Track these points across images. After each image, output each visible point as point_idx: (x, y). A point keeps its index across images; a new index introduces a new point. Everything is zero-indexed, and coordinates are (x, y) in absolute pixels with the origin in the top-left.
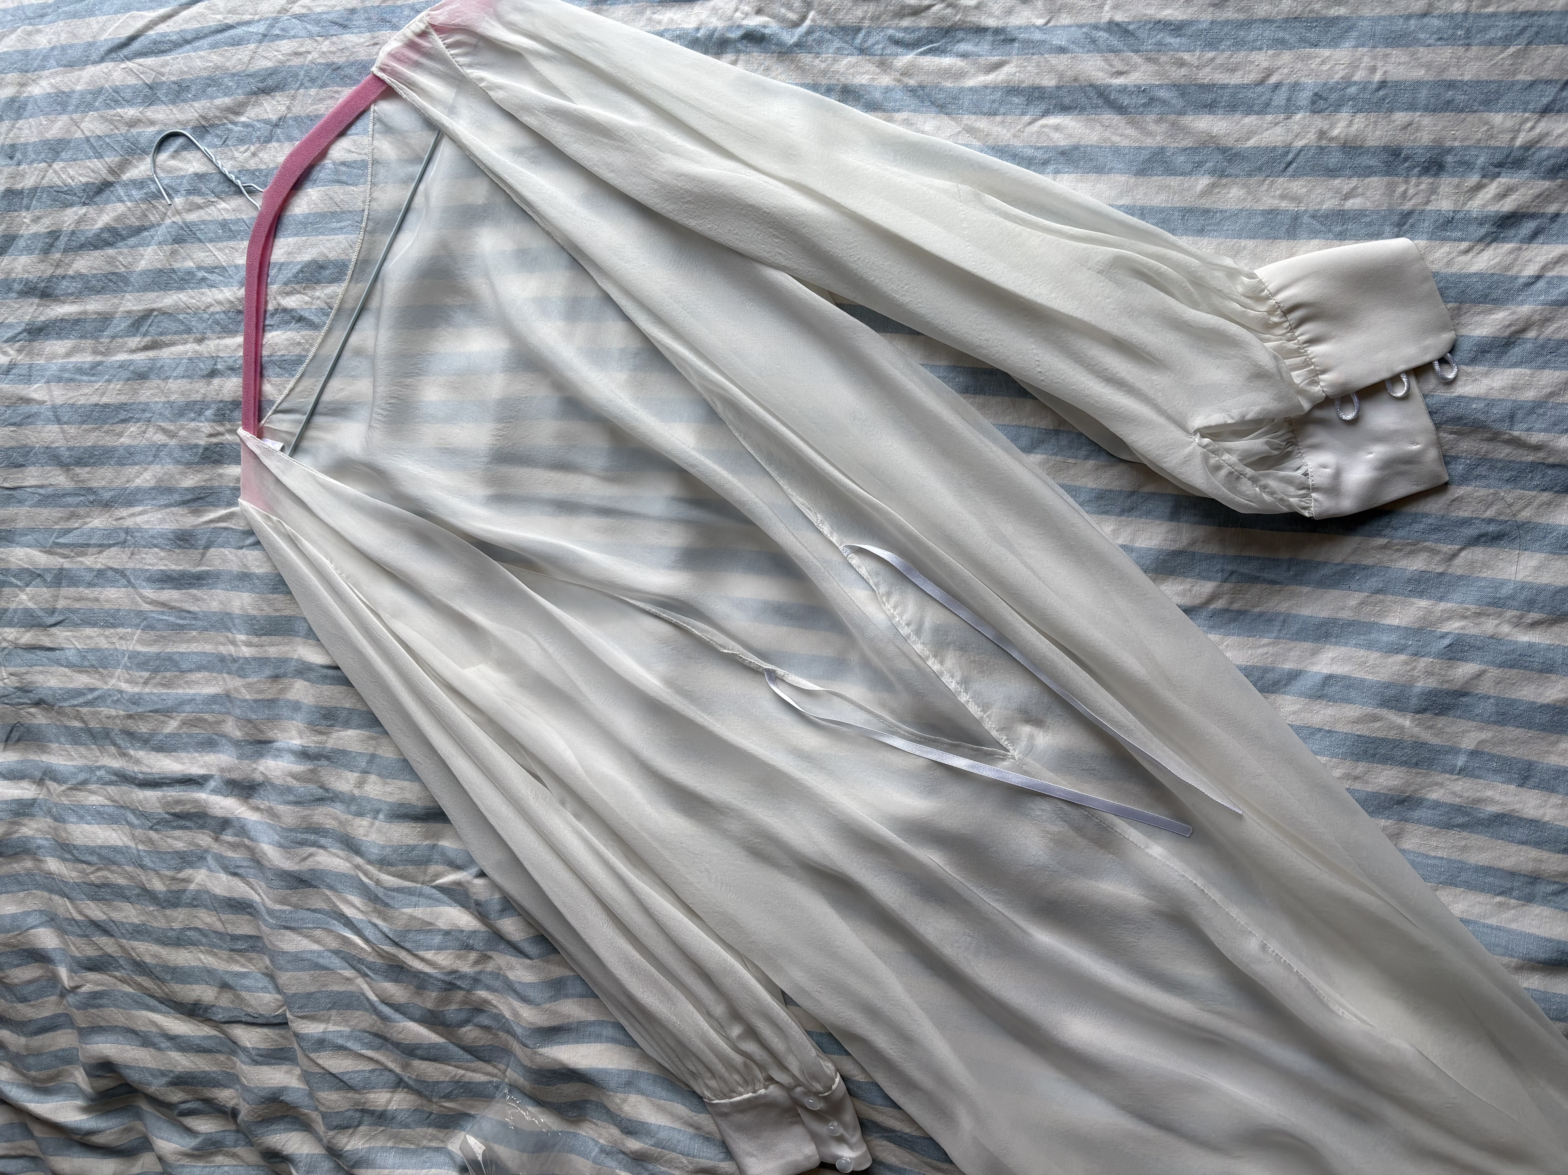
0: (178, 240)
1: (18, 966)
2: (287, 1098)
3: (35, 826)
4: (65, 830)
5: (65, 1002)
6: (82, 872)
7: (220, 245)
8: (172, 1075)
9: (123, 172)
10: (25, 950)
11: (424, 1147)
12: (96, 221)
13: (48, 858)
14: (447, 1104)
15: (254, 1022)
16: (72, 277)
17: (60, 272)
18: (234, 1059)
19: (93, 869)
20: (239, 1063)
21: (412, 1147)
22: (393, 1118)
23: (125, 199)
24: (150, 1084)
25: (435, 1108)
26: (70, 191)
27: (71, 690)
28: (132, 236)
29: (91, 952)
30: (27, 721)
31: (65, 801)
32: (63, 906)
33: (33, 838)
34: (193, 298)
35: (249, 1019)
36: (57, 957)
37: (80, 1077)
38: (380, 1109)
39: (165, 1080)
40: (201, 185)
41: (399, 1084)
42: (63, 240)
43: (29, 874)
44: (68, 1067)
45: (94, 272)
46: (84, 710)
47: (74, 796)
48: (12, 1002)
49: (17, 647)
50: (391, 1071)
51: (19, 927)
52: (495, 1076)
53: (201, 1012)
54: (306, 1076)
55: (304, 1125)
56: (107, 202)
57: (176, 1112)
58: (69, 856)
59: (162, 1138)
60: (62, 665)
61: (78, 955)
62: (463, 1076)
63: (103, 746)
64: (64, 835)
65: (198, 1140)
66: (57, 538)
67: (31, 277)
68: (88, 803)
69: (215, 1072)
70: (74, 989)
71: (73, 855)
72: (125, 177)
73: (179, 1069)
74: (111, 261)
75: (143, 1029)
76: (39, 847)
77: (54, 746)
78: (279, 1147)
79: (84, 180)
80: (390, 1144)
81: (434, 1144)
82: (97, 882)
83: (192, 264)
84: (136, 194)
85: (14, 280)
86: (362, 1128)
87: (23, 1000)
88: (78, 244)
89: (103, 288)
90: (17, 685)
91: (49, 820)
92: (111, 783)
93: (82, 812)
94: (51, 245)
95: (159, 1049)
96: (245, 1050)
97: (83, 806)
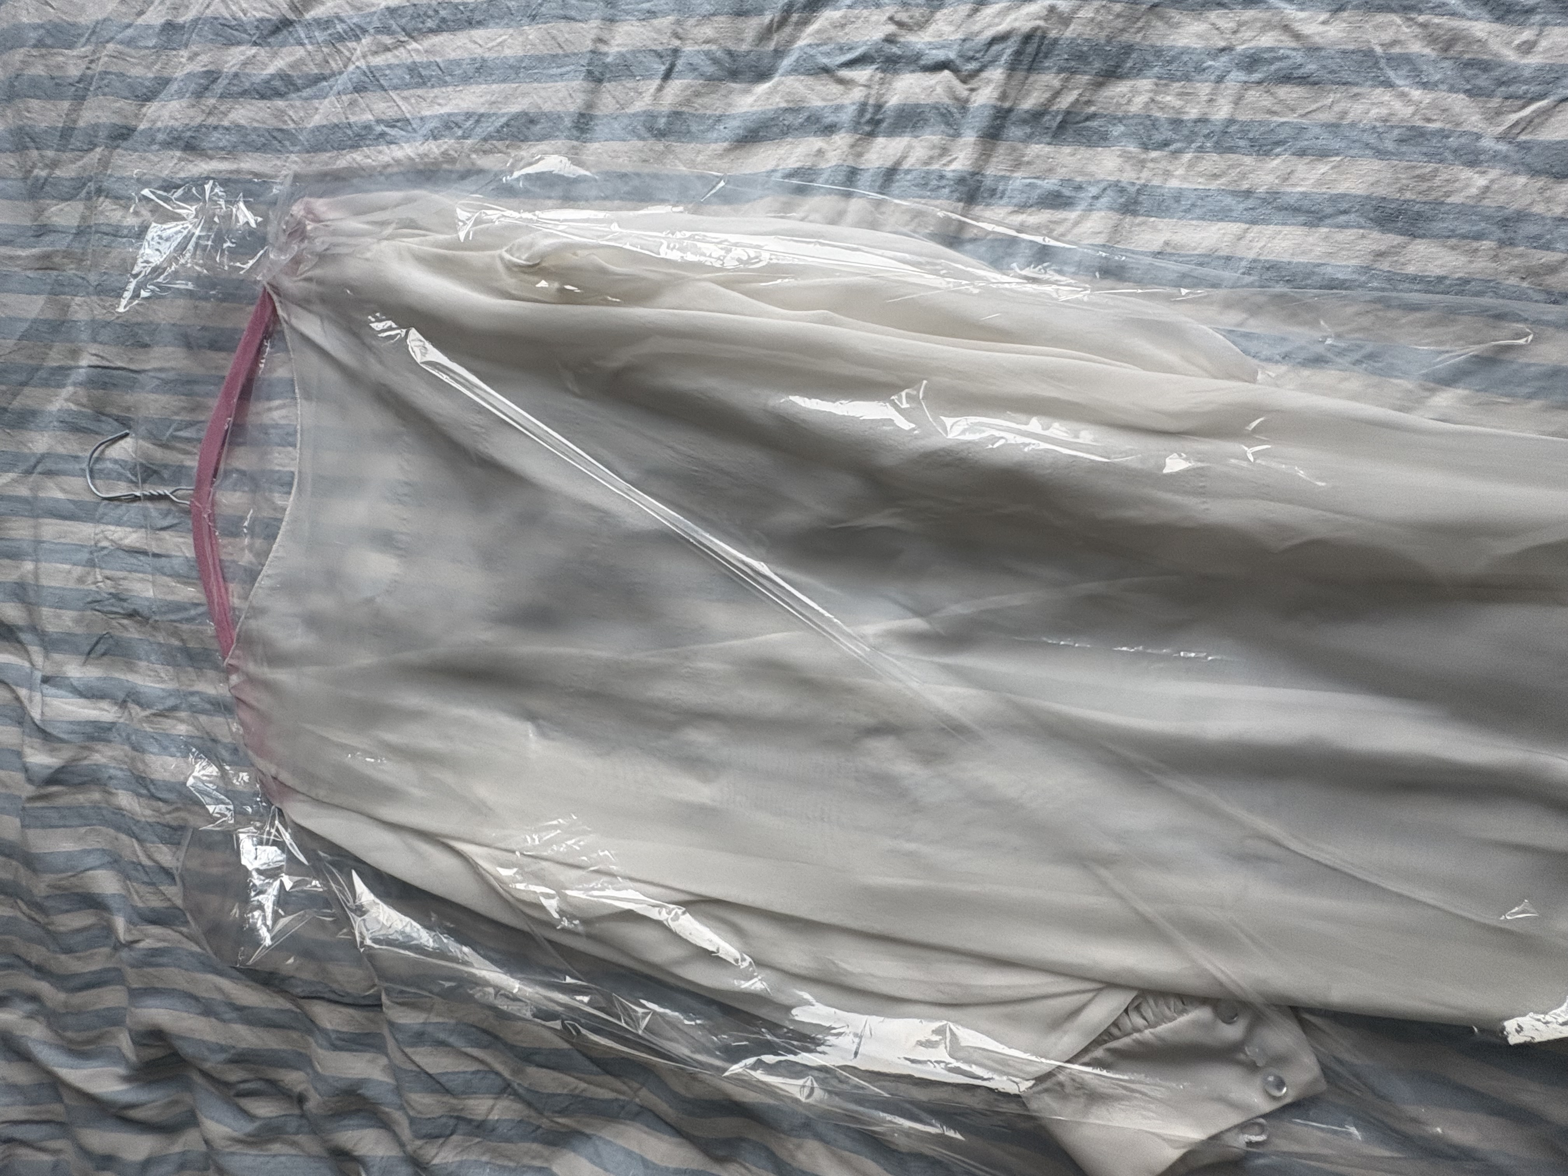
0: (359, 89)
1: (67, 911)
2: (369, 1092)
3: (110, 754)
4: (143, 762)
5: (117, 955)
6: (158, 810)
7: (406, 93)
8: (233, 1051)
9: (308, 11)
10: (77, 894)
11: (524, 1166)
12: (266, 65)
13: (120, 792)
14: (560, 1120)
15: (338, 1000)
16: (227, 129)
17: (212, 121)
18: (311, 1040)
19: (170, 808)
20: (314, 1045)
21: (512, 1164)
22: (493, 1130)
23: (306, 41)
24: (205, 1060)
25: (545, 1123)
26: (240, 26)
27: (171, 602)
28: (308, 86)
29: (156, 903)
30: (116, 633)
31: (147, 727)
32: (129, 847)
33: (106, 766)
34: (368, 157)
35: (333, 996)
36: (113, 904)
37: (124, 1042)
38: (480, 1118)
39: (223, 1056)
40: (392, 22)
41: (505, 1089)
42: (222, 82)
43: (96, 807)
44: (114, 1029)
45: (256, 125)
46: (185, 627)
47: (159, 723)
48: (55, 952)
49: (120, 548)
50: (497, 1074)
51: (73, 868)
52: (623, 1093)
53: (276, 982)
54: (394, 1070)
55: (384, 1124)
56: (283, 44)
57: (232, 1092)
58: (144, 792)
59: (212, 1118)
60: (164, 574)
61: (140, 904)
62: (584, 1090)
63: (200, 669)
64: (140, 766)
65: (257, 1124)
66: (176, 430)
67: (176, 124)
68: (175, 732)
69: (284, 1051)
70: (130, 944)
71: (149, 790)
72: (308, 16)
73: (244, 1045)
74: (280, 114)
75: (206, 995)
76: (110, 778)
77: (143, 664)
78: (349, 1146)
79: (259, 15)
80: (485, 1159)
81: (537, 1163)
82: (174, 824)
83: (371, 117)
84: (320, 36)
85: (159, 130)
86: (454, 1138)
87: (69, 950)
88: (240, 90)
89: (264, 145)
90: (113, 591)
91: (127, 748)
92: (204, 712)
93: (166, 743)
94: (206, 88)
95: (223, 1021)
96: (324, 1031)
97: (168, 735)
